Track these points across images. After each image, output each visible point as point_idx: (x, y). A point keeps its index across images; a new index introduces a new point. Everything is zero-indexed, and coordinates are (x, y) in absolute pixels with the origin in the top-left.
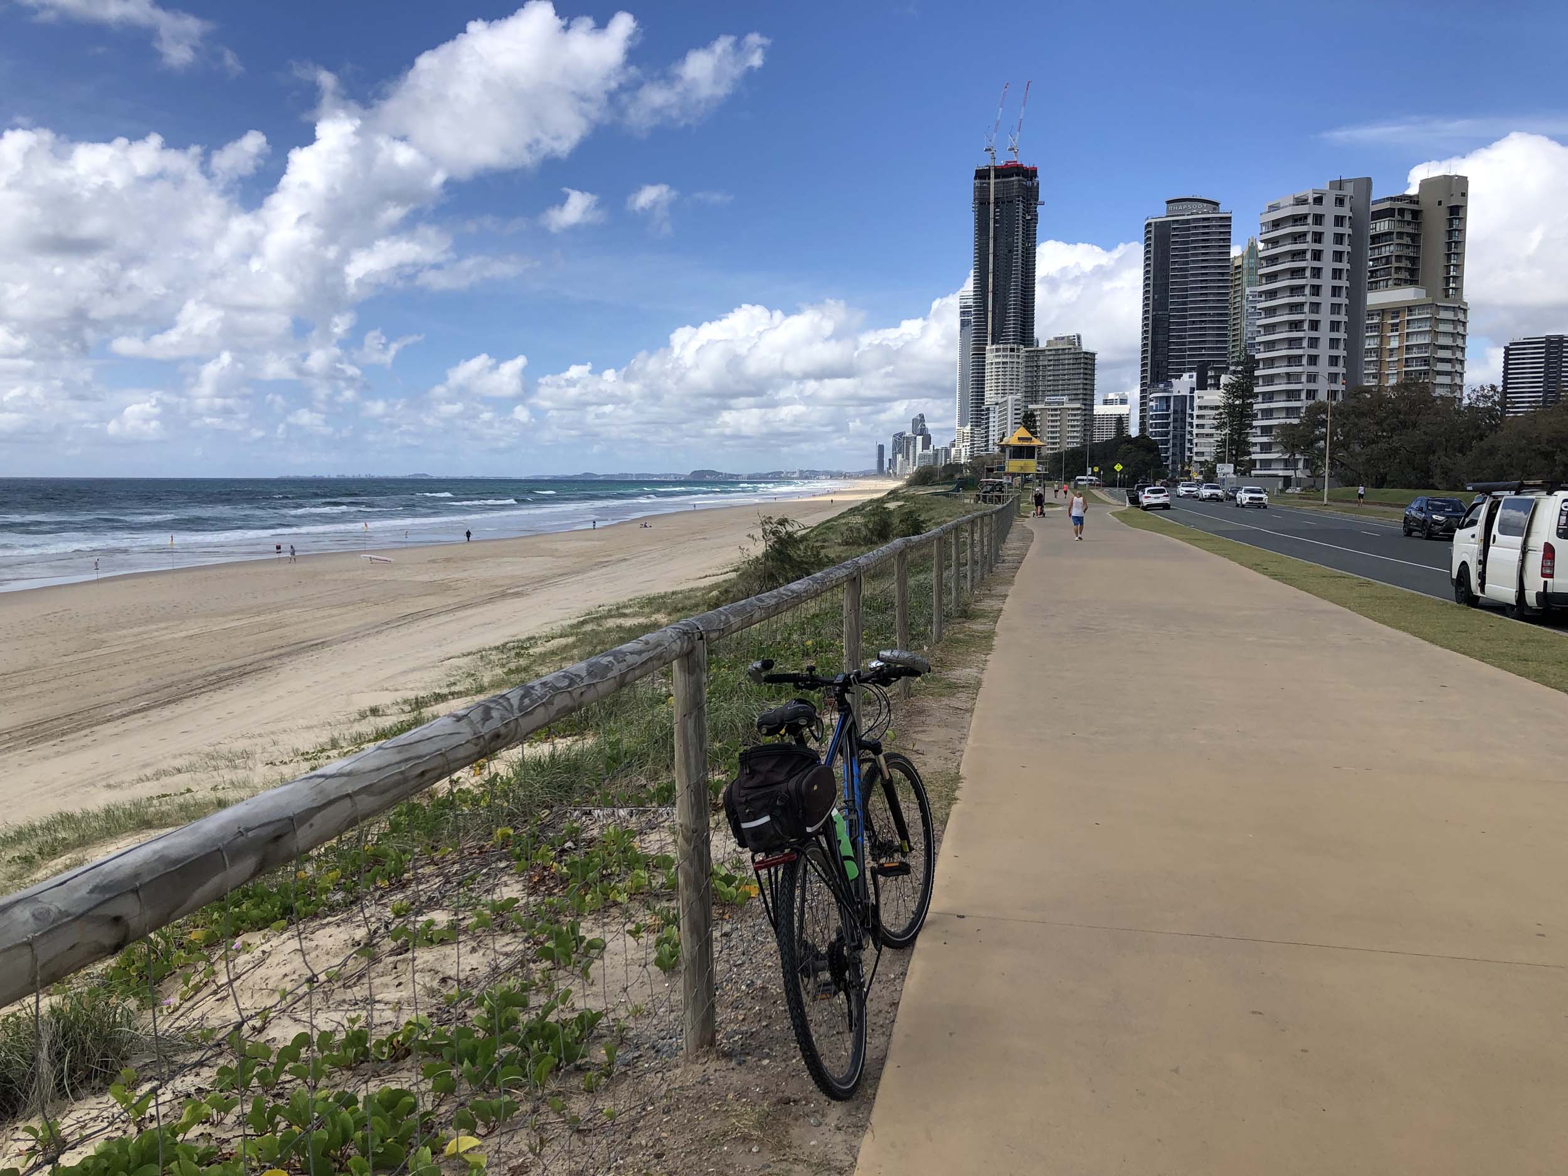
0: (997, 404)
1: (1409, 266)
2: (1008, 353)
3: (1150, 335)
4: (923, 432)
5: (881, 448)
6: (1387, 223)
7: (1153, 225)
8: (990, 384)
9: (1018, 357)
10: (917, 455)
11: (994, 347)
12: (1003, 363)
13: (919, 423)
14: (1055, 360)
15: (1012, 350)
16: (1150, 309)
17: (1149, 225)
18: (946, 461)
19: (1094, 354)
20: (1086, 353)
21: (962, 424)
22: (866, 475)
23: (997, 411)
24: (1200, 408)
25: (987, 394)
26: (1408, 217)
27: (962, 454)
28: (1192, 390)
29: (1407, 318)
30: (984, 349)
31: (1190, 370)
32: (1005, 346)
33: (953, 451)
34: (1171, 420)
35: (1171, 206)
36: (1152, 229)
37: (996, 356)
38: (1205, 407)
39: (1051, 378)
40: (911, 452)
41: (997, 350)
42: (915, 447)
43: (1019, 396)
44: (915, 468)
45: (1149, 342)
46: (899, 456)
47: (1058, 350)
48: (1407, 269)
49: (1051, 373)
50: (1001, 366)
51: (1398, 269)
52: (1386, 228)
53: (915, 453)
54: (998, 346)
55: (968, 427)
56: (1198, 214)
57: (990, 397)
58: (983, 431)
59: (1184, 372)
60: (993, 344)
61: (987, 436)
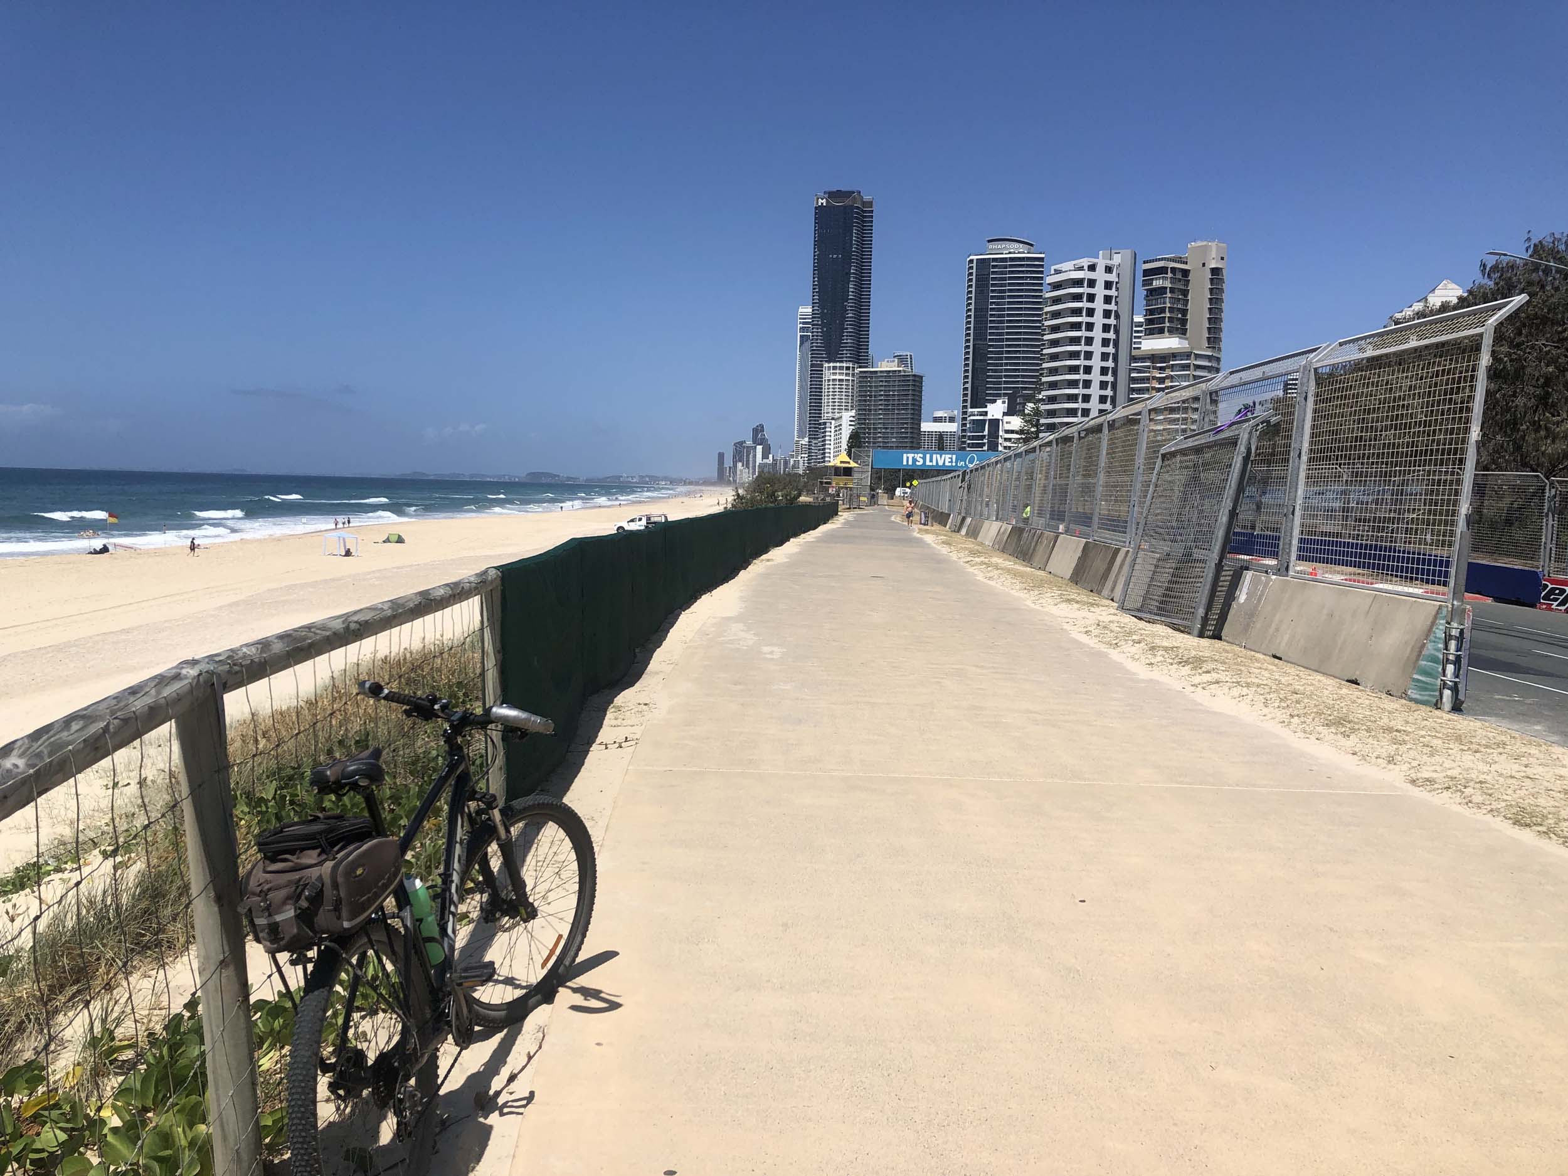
0: (833, 419)
1: (1180, 316)
2: (845, 372)
3: (970, 362)
4: (762, 442)
5: (721, 456)
6: (1161, 281)
7: (975, 262)
8: (825, 400)
9: (853, 375)
10: (757, 464)
11: (831, 365)
12: (840, 380)
13: (758, 432)
14: (886, 381)
15: (848, 368)
16: (971, 338)
17: (971, 261)
18: (784, 471)
19: (922, 377)
20: (914, 376)
21: (801, 436)
22: (707, 482)
23: (833, 427)
24: (1007, 432)
25: (825, 409)
26: (1179, 276)
27: (801, 463)
28: (1005, 414)
29: (1171, 363)
30: (822, 366)
31: (1005, 394)
32: (841, 364)
33: (792, 462)
34: (986, 441)
35: (991, 246)
36: (974, 265)
37: (833, 373)
38: (1012, 432)
39: (882, 398)
40: (751, 459)
41: (835, 368)
42: (755, 456)
43: (853, 413)
44: (755, 476)
45: (970, 368)
46: (739, 465)
47: (889, 371)
48: (1178, 319)
49: (882, 393)
50: (837, 383)
51: (1171, 320)
52: (1161, 283)
53: (755, 461)
54: (835, 364)
55: (807, 439)
56: (1015, 253)
57: (827, 412)
58: (820, 442)
59: (999, 395)
60: (829, 362)
61: (824, 449)
